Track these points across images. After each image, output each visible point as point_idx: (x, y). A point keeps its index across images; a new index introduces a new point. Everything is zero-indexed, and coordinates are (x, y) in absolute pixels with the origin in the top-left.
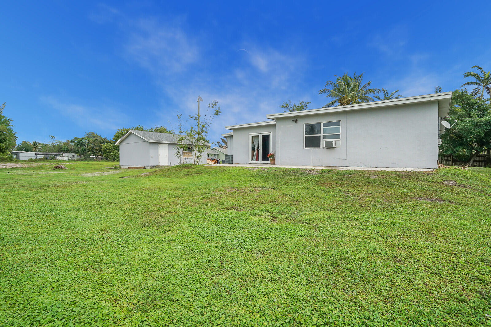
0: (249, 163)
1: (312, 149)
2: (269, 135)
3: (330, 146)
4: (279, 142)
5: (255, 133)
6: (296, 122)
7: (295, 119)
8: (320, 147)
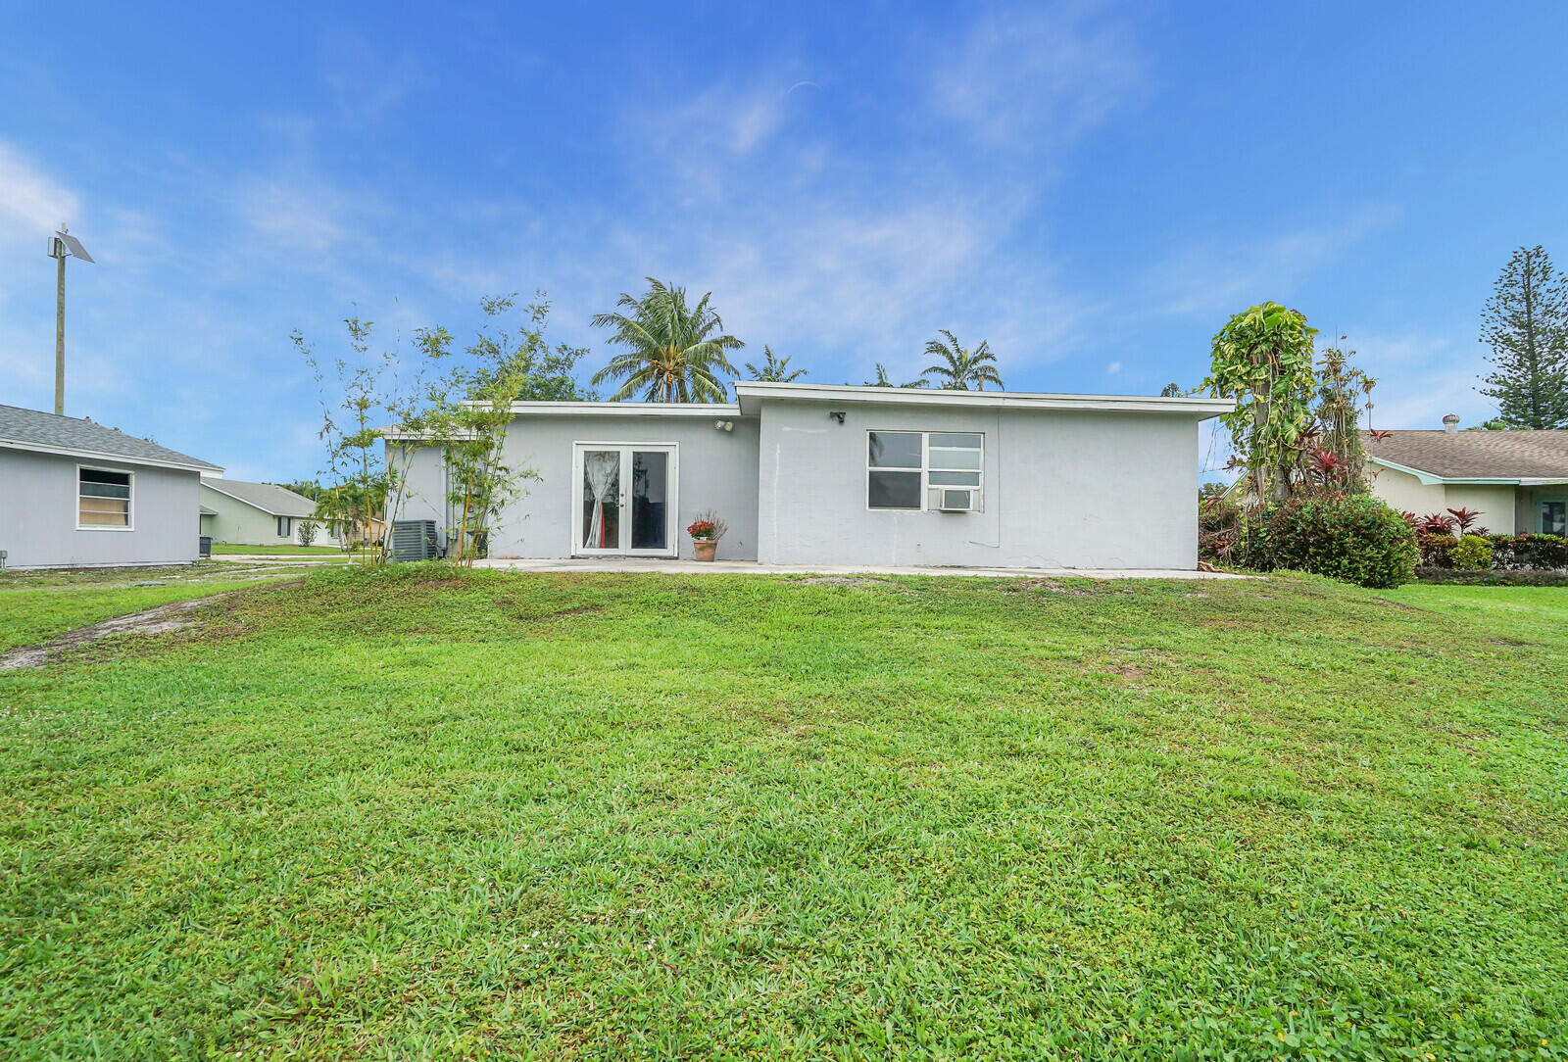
0: (573, 557)
1: (896, 513)
2: (664, 455)
3: (955, 506)
4: (775, 484)
5: (602, 442)
6: (841, 422)
7: (838, 412)
8: (918, 506)
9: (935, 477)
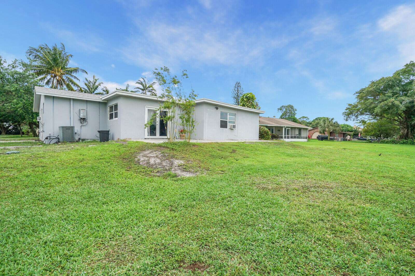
0: (145, 139)
1: (224, 129)
2: (166, 112)
4: (207, 122)
6: (217, 109)
7: (217, 107)
8: (227, 128)
9: (230, 122)
